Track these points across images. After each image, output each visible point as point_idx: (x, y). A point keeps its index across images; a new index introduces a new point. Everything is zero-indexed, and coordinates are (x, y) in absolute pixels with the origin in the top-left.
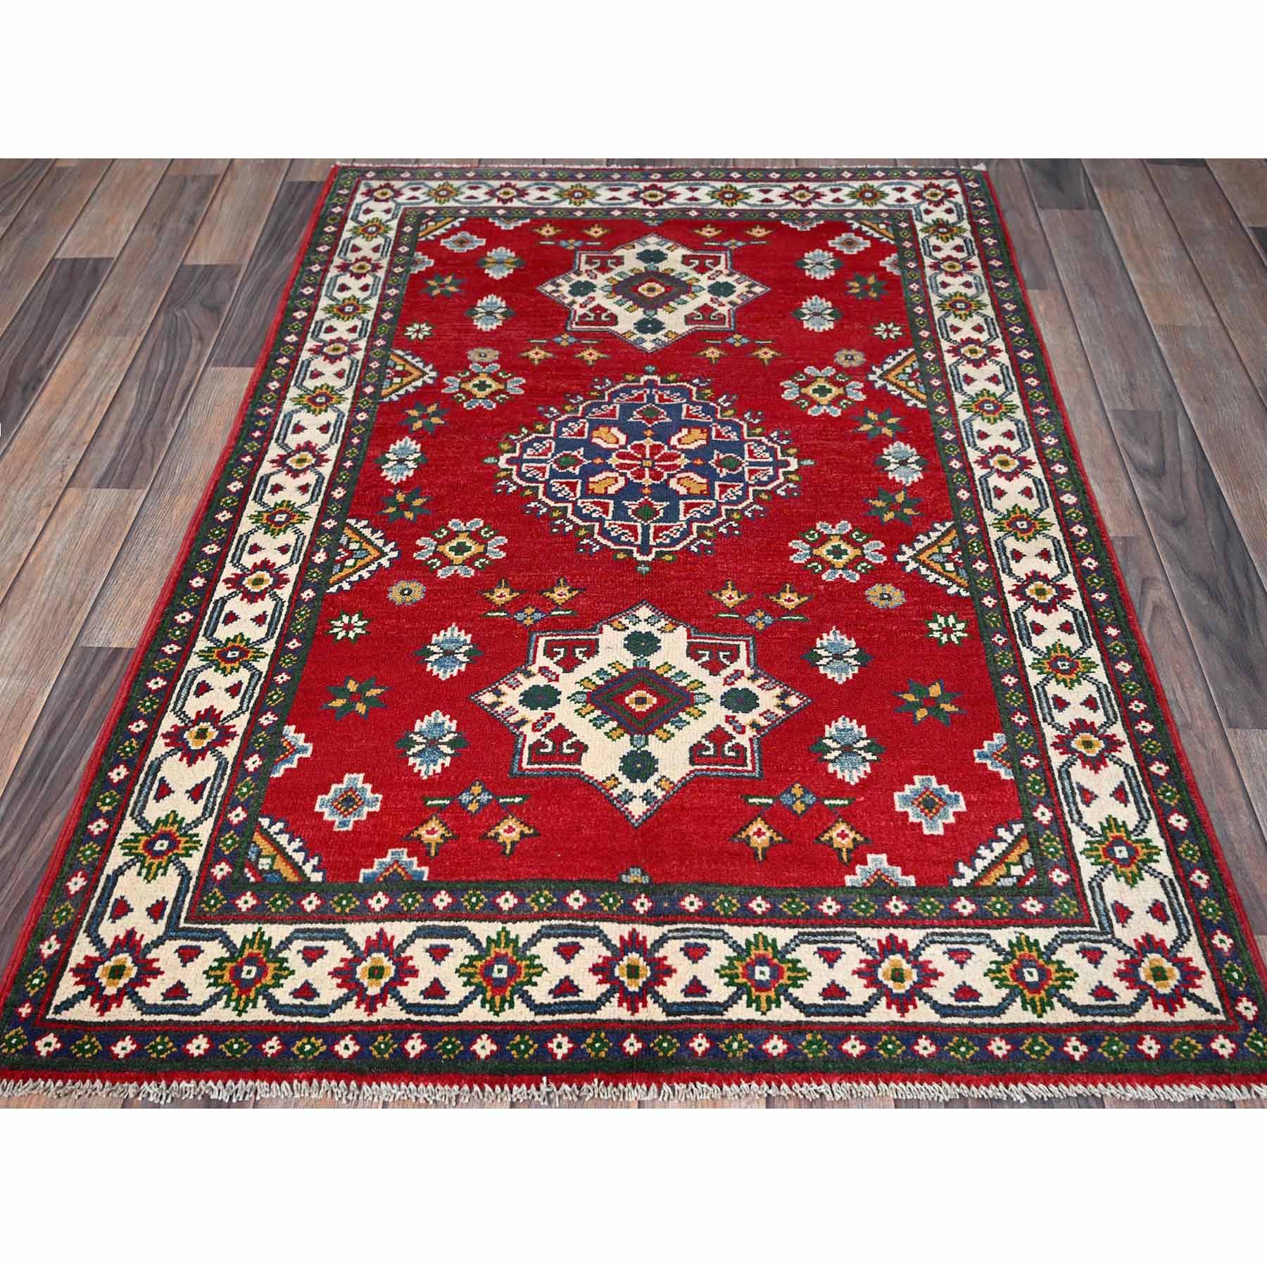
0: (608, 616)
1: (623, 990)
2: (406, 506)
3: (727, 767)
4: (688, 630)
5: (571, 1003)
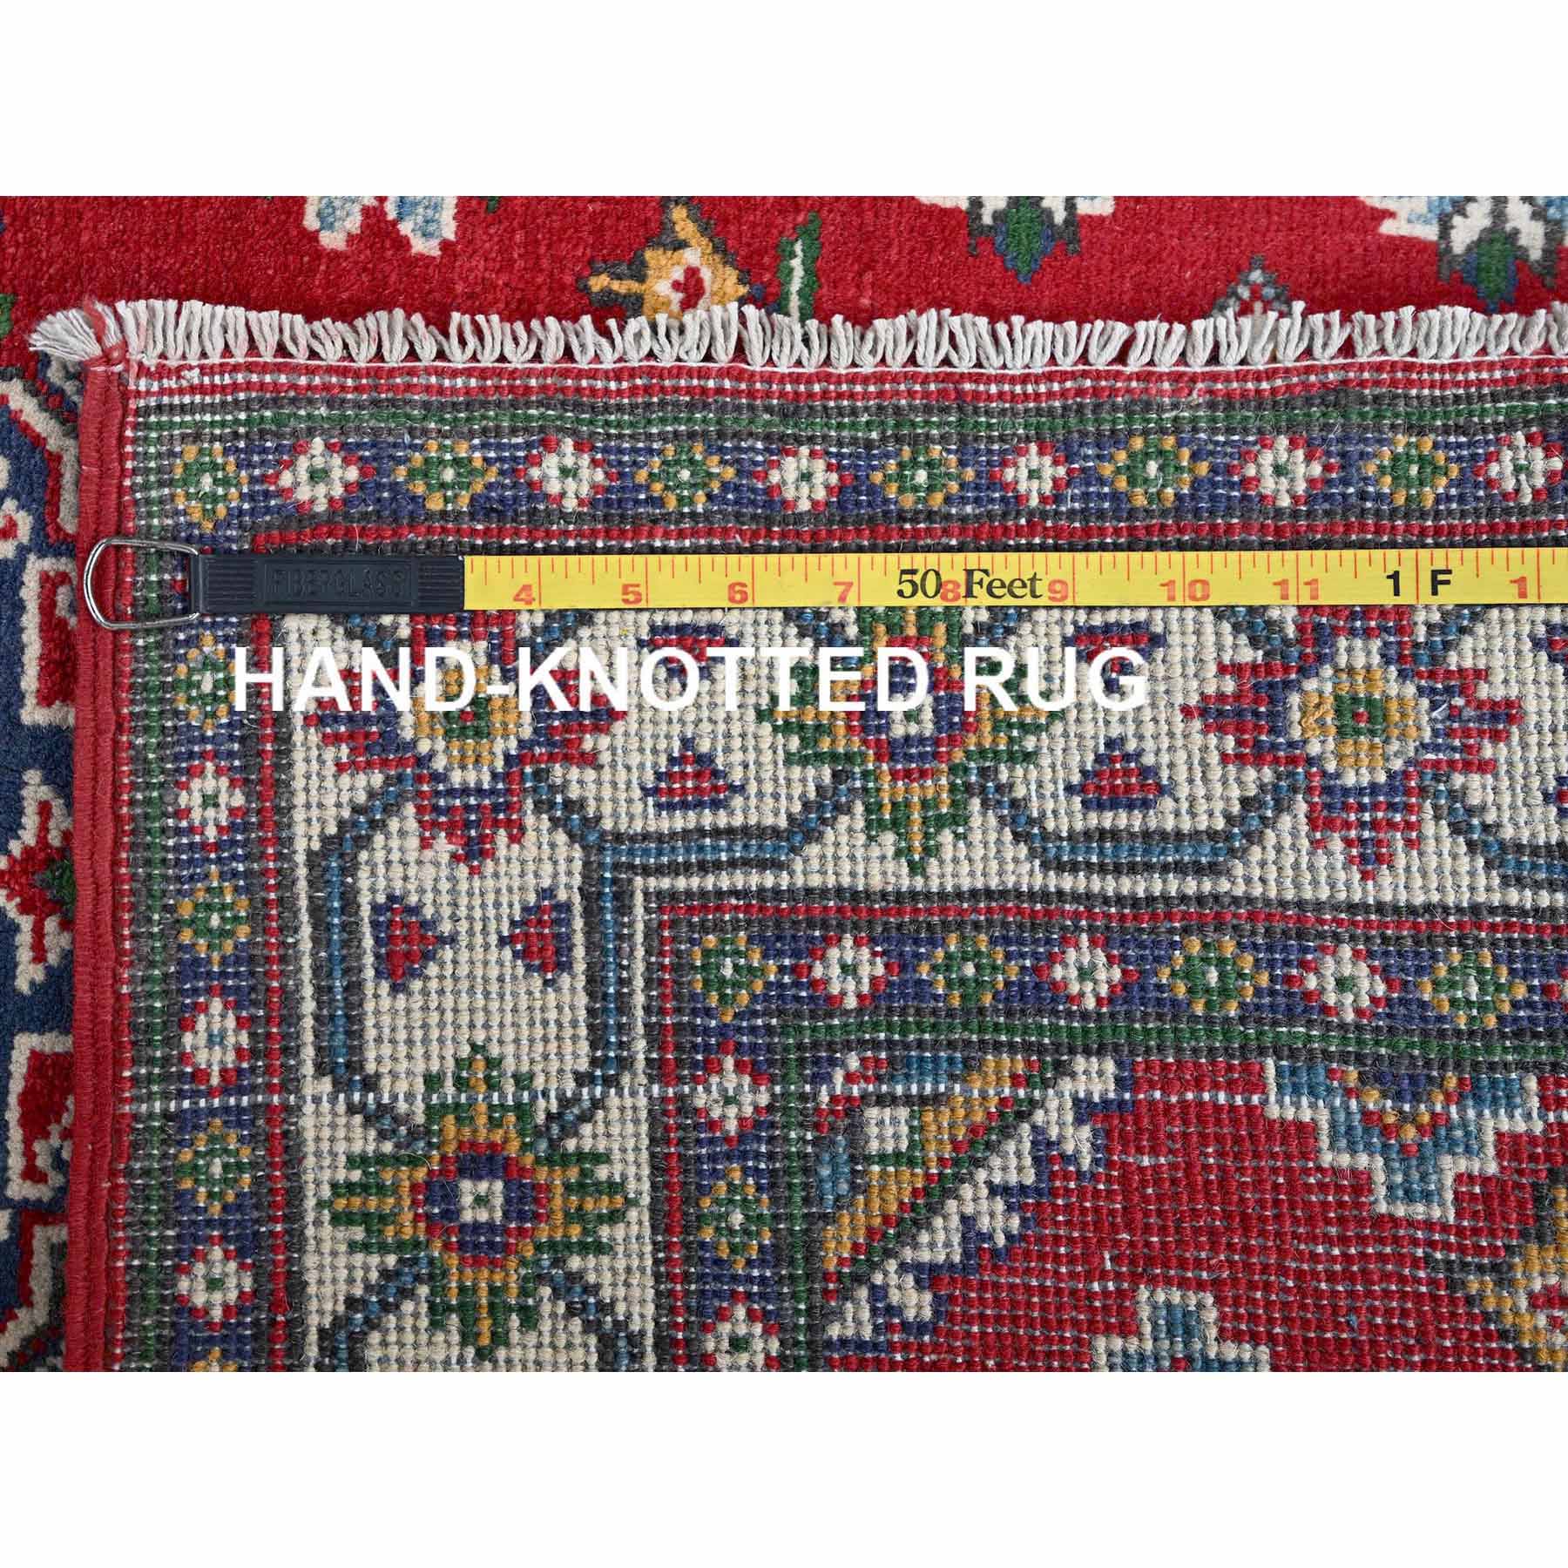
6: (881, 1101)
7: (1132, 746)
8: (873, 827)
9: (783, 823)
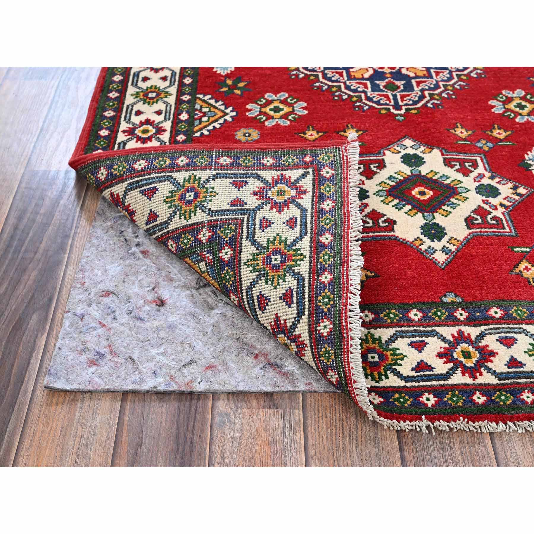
0: (387, 145)
1: (464, 366)
2: (234, 86)
3: (493, 230)
4: (441, 151)
5: (428, 375)
6: (206, 264)
7: (269, 303)
8: (254, 255)
9: (255, 238)
